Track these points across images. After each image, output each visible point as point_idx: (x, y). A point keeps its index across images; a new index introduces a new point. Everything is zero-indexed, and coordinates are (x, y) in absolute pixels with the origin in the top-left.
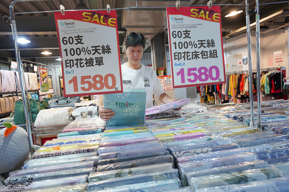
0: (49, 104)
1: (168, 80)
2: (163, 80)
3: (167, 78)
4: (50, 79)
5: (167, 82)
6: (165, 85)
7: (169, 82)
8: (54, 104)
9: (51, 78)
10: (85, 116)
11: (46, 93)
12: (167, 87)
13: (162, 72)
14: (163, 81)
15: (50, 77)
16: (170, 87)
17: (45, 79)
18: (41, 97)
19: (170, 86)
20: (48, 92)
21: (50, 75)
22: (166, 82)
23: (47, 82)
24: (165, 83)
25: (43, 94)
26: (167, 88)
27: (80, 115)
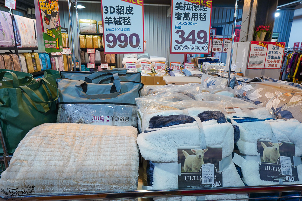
0: (62, 91)
1: (273, 50)
2: (265, 49)
3: (274, 46)
4: (66, 35)
5: (271, 55)
6: (267, 59)
7: (274, 55)
8: (76, 93)
9: (67, 33)
10: (194, 164)
11: (61, 54)
12: (270, 63)
13: (264, 34)
14: (264, 52)
15: (66, 30)
16: (274, 64)
17: (52, 18)
18: (54, 58)
19: (275, 61)
20: (63, 53)
21: (66, 28)
22: (270, 53)
23: (57, 27)
24: (268, 55)
25: (56, 54)
26: (270, 65)
27: (176, 160)
